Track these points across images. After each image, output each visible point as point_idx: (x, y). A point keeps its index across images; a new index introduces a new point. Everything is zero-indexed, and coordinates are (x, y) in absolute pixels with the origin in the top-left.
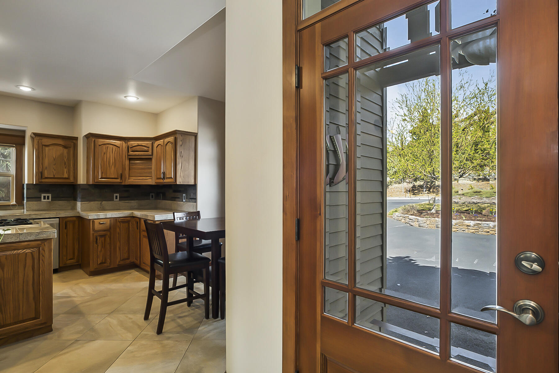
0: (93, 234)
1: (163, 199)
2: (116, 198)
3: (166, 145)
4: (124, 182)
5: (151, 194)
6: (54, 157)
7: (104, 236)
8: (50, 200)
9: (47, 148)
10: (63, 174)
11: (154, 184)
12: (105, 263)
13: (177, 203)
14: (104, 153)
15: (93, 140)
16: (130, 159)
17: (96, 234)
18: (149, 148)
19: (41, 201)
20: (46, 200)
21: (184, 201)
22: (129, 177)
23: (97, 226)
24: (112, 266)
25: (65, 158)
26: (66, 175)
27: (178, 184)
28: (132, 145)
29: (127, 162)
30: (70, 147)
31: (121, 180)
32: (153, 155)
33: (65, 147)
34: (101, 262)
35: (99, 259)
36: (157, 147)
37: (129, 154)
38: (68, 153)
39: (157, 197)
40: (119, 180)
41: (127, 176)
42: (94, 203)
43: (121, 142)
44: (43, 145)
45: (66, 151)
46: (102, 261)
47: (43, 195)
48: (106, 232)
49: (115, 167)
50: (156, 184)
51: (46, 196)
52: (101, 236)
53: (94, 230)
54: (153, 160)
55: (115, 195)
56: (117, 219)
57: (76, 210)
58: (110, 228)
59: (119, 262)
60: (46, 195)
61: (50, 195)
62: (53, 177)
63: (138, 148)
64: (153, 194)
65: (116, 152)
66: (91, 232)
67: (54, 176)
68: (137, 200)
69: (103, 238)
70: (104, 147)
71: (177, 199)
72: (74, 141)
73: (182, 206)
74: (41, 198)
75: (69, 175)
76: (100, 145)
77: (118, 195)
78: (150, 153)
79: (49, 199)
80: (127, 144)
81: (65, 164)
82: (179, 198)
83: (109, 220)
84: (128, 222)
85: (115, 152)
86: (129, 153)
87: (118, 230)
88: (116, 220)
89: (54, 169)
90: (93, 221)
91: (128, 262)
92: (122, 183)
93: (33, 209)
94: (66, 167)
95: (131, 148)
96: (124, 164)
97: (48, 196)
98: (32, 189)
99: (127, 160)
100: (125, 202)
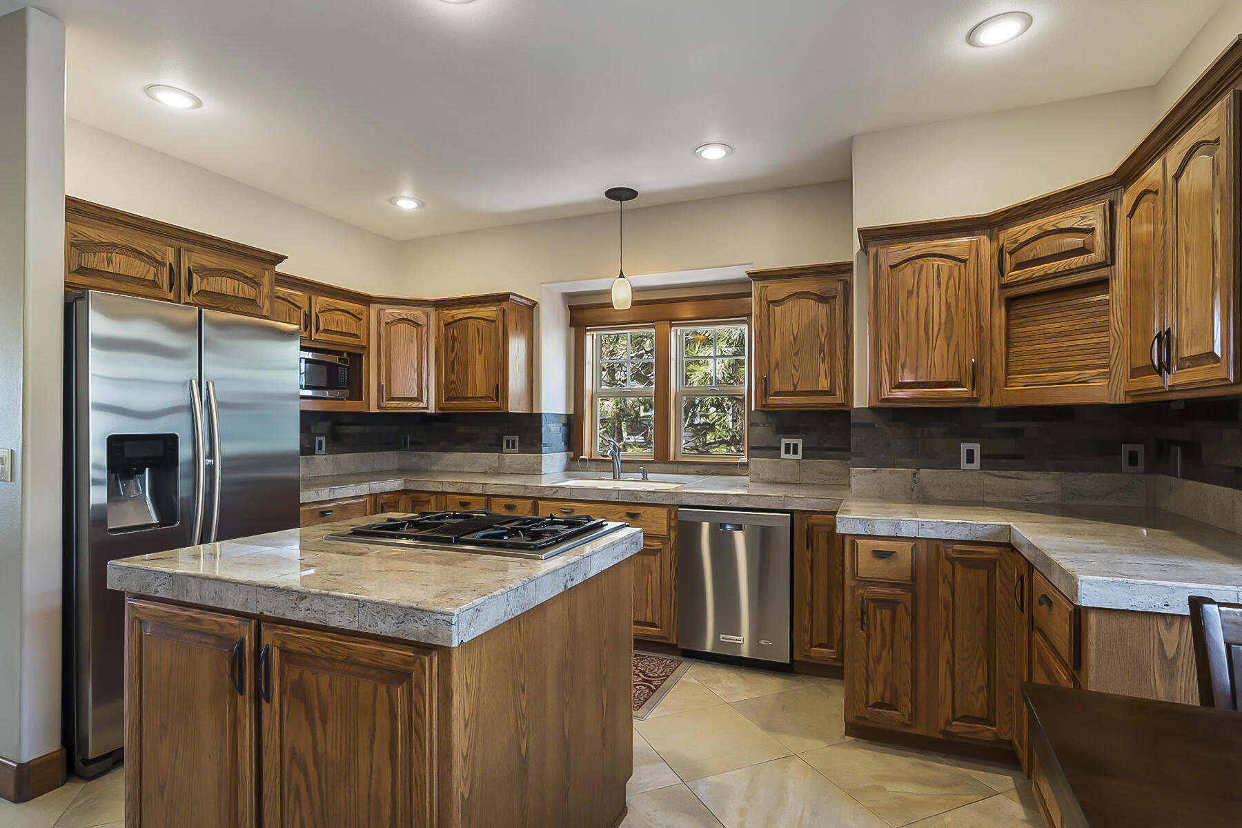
0: (853, 589)
1: (1187, 475)
2: (970, 459)
3: (1177, 176)
4: (987, 396)
5: (1125, 449)
6: (795, 334)
7: (891, 604)
8: (799, 456)
9: (778, 310)
10: (817, 382)
11: (1120, 399)
12: (891, 707)
14: (910, 293)
16: (1011, 302)
17: (860, 591)
18: (1091, 231)
19: (780, 458)
20: (791, 456)
22: (1007, 374)
23: (867, 565)
24: (920, 730)
25: (822, 331)
26: (824, 385)
28: (1016, 242)
29: (1000, 315)
30: (835, 297)
31: (973, 389)
32: (1113, 263)
33: (821, 299)
34: (879, 700)
35: (871, 687)
36: (1131, 215)
37: (1005, 280)
38: (831, 316)
39: (1159, 458)
40: (963, 391)
41: (1001, 374)
42: (890, 472)
43: (974, 239)
44: (769, 302)
45: (823, 309)
46: (883, 698)
47: (784, 441)
48: (898, 591)
49: (948, 340)
50: (1129, 401)
51: (790, 444)
52: (882, 603)
53: (855, 574)
54: (1118, 287)
55: (965, 447)
56: (941, 544)
58: (914, 577)
59: (948, 723)
60: (792, 441)
61: (799, 442)
62: (792, 390)
63: (1043, 248)
64: (1140, 449)
65: (952, 281)
66: (849, 582)
67: (795, 386)
68: (1056, 469)
69: (886, 613)
70: (908, 269)
72: (844, 276)
74: (779, 448)
75: (832, 384)
76: (892, 267)
77: (976, 447)
78: (1097, 256)
79: (797, 454)
80: (996, 244)
81: (822, 349)
83: (908, 546)
84: (989, 565)
85: (948, 283)
86: (1003, 276)
87: (944, 591)
88: (938, 547)
89: (795, 367)
90: (853, 543)
91: (987, 733)
92: (976, 400)
93: (763, 479)
94: (824, 360)
95: (1011, 253)
96: (986, 325)
97: (794, 444)
98: (761, 425)
99: (1000, 307)
100: (1003, 477)
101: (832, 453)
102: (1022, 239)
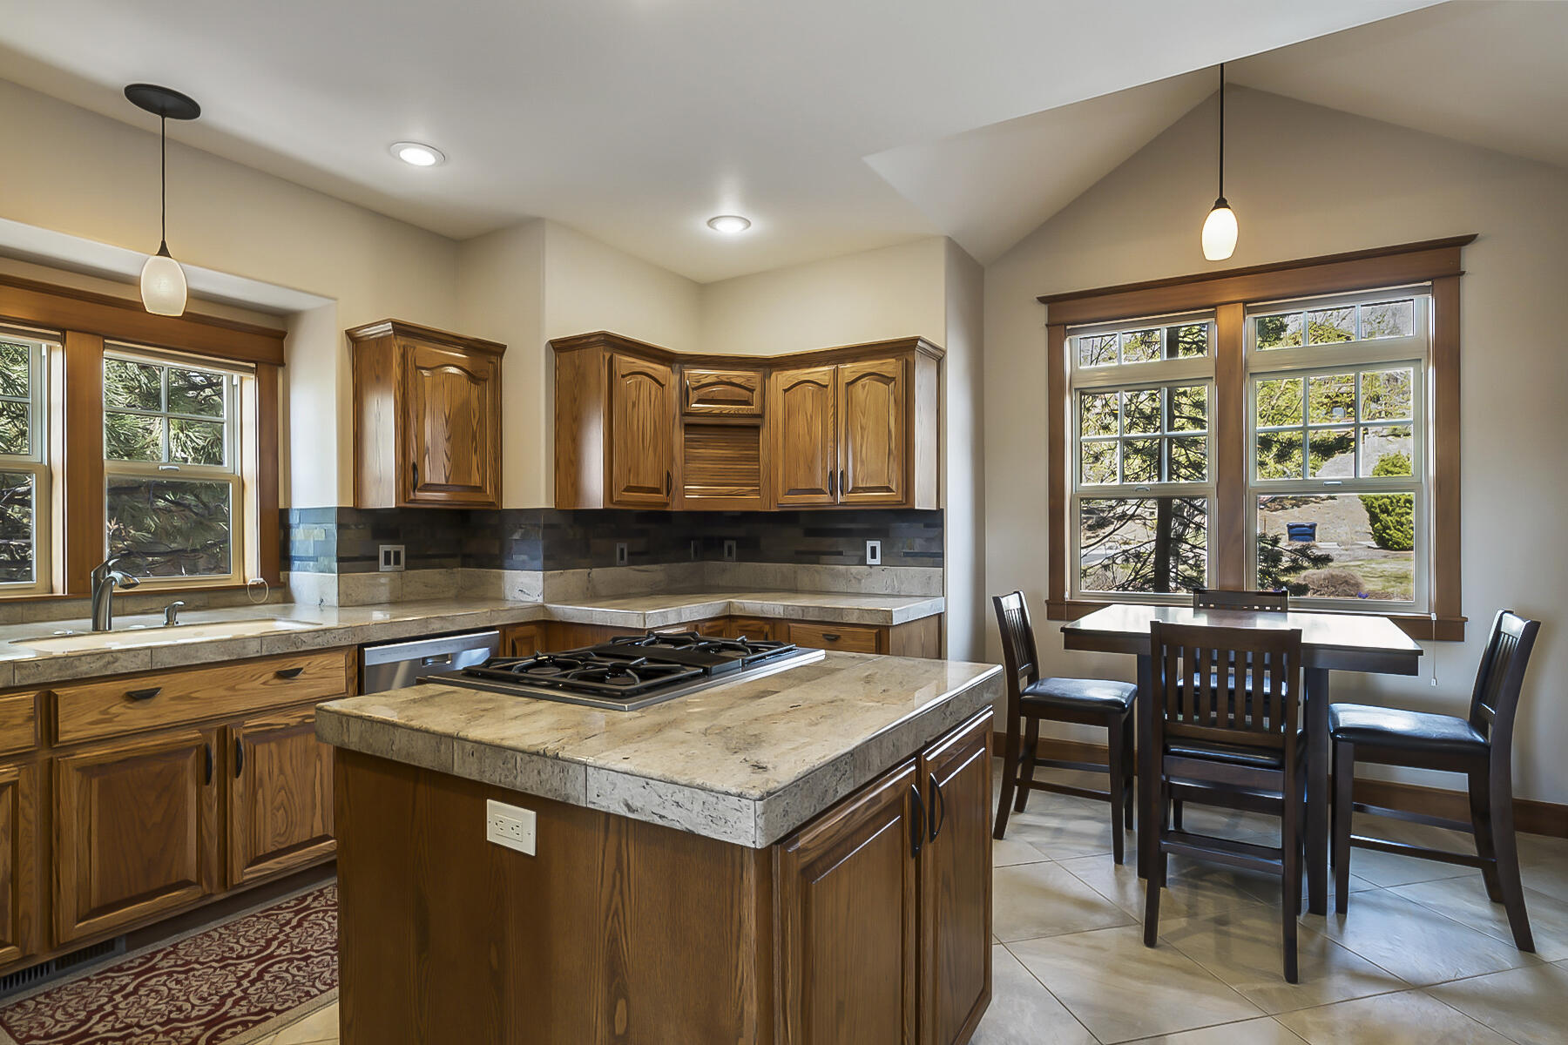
2: (622, 556)
4: (672, 502)
6: (446, 413)
8: (402, 566)
9: (427, 380)
10: (470, 474)
11: (770, 509)
13: (833, 569)
14: (633, 407)
15: (607, 356)
16: (689, 427)
18: (752, 391)
19: (378, 570)
20: (391, 568)
21: (870, 561)
25: (474, 417)
26: (476, 480)
27: (916, 508)
28: (698, 381)
29: (681, 436)
30: (485, 380)
31: (668, 495)
32: (763, 416)
33: (474, 378)
36: (785, 393)
37: (689, 410)
38: (481, 399)
40: (657, 497)
41: (680, 483)
43: (668, 369)
44: (414, 367)
45: (475, 391)
47: (383, 548)
49: (655, 449)
50: (779, 510)
51: (390, 552)
54: (766, 433)
55: (619, 546)
57: (503, 599)
60: (392, 548)
61: (402, 549)
62: (444, 483)
63: (718, 391)
67: (446, 479)
70: (633, 382)
71: (825, 558)
72: (493, 359)
73: (860, 580)
74: (377, 558)
75: (483, 478)
76: (622, 376)
77: (625, 546)
78: (754, 408)
79: (399, 564)
80: (681, 378)
81: (474, 437)
82: (840, 553)
85: (655, 402)
86: (687, 405)
89: (447, 456)
92: (667, 504)
93: (356, 601)
94: (476, 451)
95: (695, 389)
96: (673, 443)
97: (395, 552)
98: (353, 527)
99: (681, 431)
100: (639, 571)
101: (437, 560)
102: (705, 381)
